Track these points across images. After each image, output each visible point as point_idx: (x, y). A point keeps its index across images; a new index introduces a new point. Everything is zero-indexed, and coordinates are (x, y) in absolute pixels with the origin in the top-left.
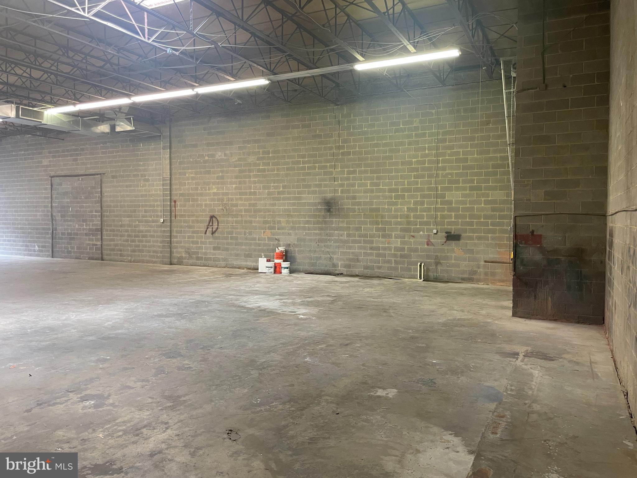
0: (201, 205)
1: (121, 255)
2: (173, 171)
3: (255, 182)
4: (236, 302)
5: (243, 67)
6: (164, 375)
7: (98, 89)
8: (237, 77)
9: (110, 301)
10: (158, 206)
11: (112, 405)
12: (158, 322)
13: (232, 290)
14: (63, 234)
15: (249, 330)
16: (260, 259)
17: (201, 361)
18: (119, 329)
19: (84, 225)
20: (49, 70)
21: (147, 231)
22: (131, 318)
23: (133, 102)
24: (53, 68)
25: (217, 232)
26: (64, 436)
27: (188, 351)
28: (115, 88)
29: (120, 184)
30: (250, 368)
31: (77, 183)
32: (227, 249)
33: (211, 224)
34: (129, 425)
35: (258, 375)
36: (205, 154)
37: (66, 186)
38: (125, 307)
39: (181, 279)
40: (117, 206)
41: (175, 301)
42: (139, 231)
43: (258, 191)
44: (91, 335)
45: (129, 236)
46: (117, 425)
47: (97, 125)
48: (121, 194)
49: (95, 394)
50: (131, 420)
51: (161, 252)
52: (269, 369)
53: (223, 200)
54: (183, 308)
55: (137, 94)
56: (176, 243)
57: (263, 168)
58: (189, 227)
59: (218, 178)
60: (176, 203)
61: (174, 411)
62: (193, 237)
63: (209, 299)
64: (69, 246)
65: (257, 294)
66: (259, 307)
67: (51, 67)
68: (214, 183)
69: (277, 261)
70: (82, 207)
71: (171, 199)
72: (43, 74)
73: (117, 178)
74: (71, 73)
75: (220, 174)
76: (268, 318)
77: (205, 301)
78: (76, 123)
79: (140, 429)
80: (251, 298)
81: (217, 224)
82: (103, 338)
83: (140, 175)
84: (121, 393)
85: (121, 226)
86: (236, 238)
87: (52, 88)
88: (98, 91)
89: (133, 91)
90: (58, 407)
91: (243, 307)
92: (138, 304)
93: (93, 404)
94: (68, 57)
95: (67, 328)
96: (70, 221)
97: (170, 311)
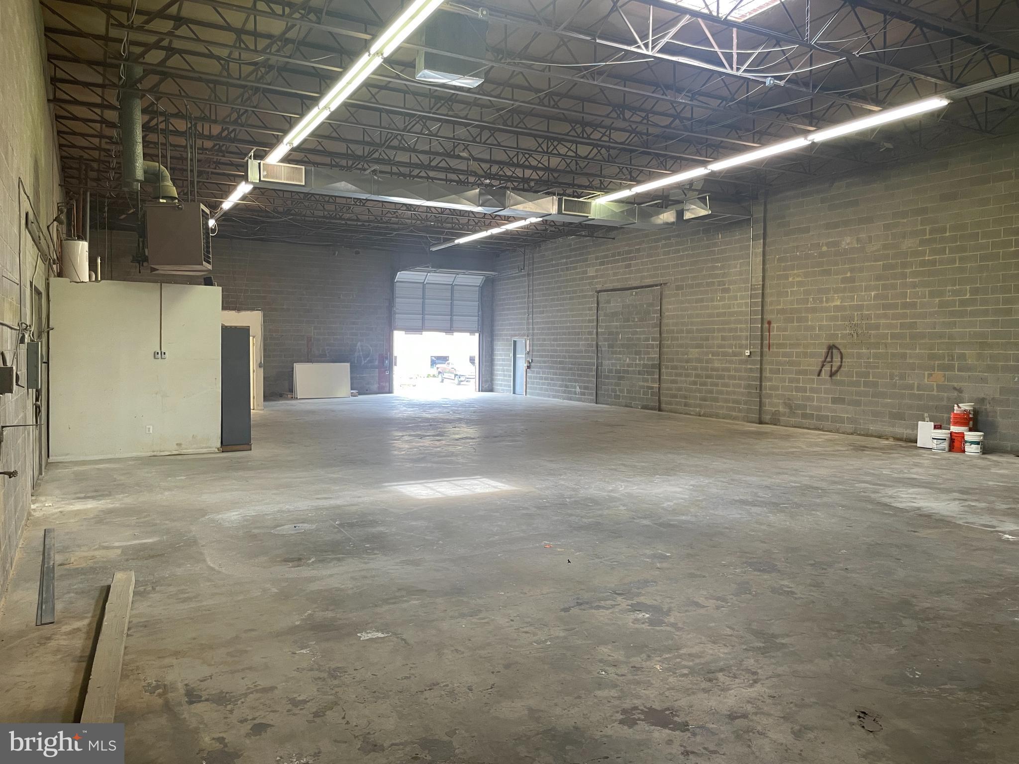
0: (813, 328)
1: (686, 405)
2: (768, 274)
3: (914, 285)
4: (873, 496)
5: (899, 83)
6: (749, 596)
7: (662, 159)
8: (885, 103)
9: (670, 471)
10: (741, 330)
11: (673, 625)
12: (740, 512)
13: (867, 474)
14: (610, 371)
15: (897, 546)
16: (920, 423)
17: (810, 585)
18: (683, 515)
19: (636, 359)
20: (599, 143)
21: (723, 370)
22: (699, 501)
23: (710, 171)
24: (605, 138)
25: (839, 373)
26: (609, 656)
27: (788, 565)
28: (686, 154)
29: (687, 298)
30: (901, 614)
31: (630, 298)
32: (857, 403)
33: (829, 359)
34: (697, 661)
35: (916, 629)
36: (821, 242)
37: (615, 303)
38: (692, 482)
39: (776, 448)
40: (682, 331)
41: (768, 482)
42: (713, 369)
43: (919, 301)
44: (645, 518)
45: (697, 376)
46: (679, 656)
47: (658, 214)
48: (689, 312)
49: (651, 604)
50: (700, 654)
51: (746, 403)
52: (939, 622)
53: (852, 318)
54: (781, 495)
55: (716, 159)
56: (770, 390)
57: (930, 258)
58: (791, 363)
59: (844, 281)
60: (772, 325)
61: (766, 657)
62: (798, 381)
63: (824, 485)
64: (617, 388)
65: (914, 486)
66: (919, 509)
67: (602, 137)
68: (836, 291)
69: (955, 429)
70: (636, 333)
71: (762, 319)
72: (593, 149)
73: (683, 289)
74: (626, 143)
75: (849, 275)
76: (936, 530)
77: (817, 488)
78: (631, 213)
79: (713, 673)
80: (901, 491)
81: (839, 359)
82: (661, 525)
83: (716, 284)
84: (686, 611)
85: (687, 361)
86: (875, 385)
87: (603, 168)
88: (662, 162)
89: (711, 155)
90: (603, 612)
91: (886, 505)
92: (711, 481)
93: (648, 618)
94: (624, 119)
95: (614, 504)
96: (620, 353)
97: (759, 497)
